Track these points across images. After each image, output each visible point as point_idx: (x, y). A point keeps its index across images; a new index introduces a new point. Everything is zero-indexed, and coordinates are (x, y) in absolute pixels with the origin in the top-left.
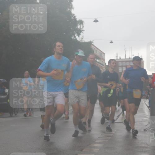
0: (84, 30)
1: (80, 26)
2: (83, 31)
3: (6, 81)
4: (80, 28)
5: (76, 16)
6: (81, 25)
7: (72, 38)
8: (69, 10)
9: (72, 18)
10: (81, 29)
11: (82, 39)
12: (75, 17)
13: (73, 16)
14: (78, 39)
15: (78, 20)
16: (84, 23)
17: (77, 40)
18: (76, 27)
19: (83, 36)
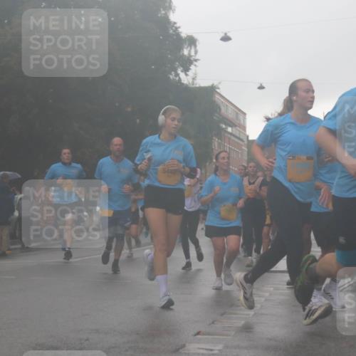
0: (199, 60)
1: (190, 51)
2: (196, 60)
3: (19, 176)
4: (189, 54)
5: (179, 27)
6: (191, 49)
7: (171, 77)
8: (163, 12)
9: (171, 31)
10: (192, 56)
11: (194, 79)
12: (177, 28)
13: (173, 26)
14: (185, 79)
15: (183, 35)
16: (197, 43)
17: (183, 82)
18: (179, 52)
19: (195, 74)
